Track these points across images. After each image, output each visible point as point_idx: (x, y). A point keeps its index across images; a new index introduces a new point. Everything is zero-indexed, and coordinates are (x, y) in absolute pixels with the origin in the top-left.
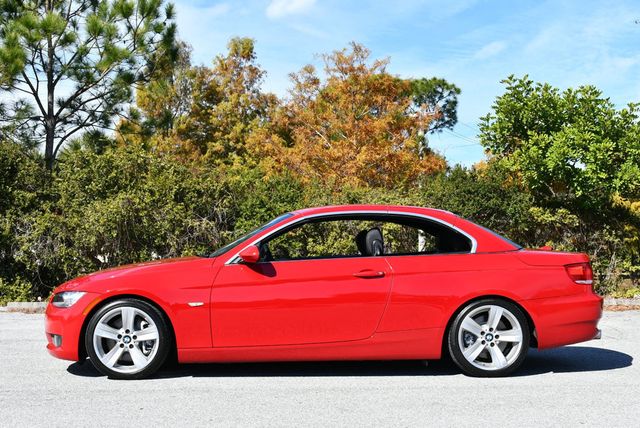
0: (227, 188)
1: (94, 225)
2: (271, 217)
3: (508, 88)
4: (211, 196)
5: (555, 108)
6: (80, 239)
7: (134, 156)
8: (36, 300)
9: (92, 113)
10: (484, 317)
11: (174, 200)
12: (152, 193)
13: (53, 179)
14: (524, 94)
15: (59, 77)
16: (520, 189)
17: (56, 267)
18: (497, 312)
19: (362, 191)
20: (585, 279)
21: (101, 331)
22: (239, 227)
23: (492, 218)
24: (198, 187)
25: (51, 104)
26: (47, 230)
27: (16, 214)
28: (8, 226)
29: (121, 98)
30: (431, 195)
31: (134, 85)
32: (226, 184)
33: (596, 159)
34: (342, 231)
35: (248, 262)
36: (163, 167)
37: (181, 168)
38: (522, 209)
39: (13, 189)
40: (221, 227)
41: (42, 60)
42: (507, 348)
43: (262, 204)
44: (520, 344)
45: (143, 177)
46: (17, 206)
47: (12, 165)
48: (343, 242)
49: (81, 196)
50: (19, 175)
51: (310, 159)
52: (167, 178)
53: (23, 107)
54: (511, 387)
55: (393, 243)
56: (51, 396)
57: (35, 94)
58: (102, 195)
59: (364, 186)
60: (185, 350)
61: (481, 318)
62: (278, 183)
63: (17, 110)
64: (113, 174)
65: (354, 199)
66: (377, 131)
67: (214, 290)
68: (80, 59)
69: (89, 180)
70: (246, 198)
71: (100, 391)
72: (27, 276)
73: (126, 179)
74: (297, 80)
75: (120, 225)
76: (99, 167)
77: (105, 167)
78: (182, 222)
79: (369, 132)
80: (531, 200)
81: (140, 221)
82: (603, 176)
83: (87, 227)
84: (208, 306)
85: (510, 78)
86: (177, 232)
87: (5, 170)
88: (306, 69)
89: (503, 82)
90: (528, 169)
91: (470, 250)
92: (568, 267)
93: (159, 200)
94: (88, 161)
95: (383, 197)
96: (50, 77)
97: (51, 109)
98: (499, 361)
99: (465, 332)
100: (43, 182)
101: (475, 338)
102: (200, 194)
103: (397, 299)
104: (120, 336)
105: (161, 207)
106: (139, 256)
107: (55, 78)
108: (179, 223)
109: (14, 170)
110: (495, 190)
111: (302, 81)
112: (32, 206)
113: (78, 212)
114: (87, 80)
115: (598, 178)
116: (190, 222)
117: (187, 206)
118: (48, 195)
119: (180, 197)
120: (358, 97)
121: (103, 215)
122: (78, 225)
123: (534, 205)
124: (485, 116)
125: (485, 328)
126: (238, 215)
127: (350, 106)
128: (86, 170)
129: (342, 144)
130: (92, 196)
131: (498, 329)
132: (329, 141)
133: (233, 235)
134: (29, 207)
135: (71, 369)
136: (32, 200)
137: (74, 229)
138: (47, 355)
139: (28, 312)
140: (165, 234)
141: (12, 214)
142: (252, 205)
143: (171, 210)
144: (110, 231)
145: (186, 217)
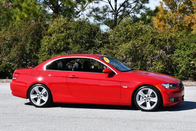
0: (172, 38)
4: (165, 41)
11: (150, 43)
12: (142, 40)
22: (176, 53)
24: (160, 38)
32: (171, 36)
40: (168, 53)
43: (184, 44)
46: (96, 46)
50: (97, 35)
52: (148, 35)
57: (110, 3)
58: (125, 42)
64: (129, 34)
69: (120, 36)
73: (133, 36)
75: (130, 53)
76: (124, 32)
77: (125, 31)
81: (137, 51)
86: (151, 55)
87: (92, 34)
93: (145, 43)
102: (160, 40)
105: (146, 46)
108: (152, 52)
109: (95, 34)
112: (101, 46)
116: (156, 51)
117: (155, 46)
118: (107, 42)
119: (152, 42)
122: (116, 53)
136: (101, 44)
137: (114, 55)
140: (147, 56)
141: (94, 49)
142: (180, 45)
143: (149, 47)
144: (127, 55)
145: (154, 49)
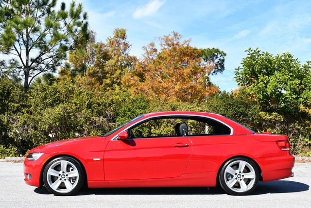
0: (113, 102)
1: (47, 119)
2: (133, 116)
3: (248, 54)
4: (105, 106)
5: (271, 64)
6: (41, 127)
7: (67, 86)
8: (19, 156)
9: (47, 65)
10: (236, 166)
11: (86, 108)
12: (76, 104)
13: (28, 97)
14: (256, 57)
15: (31, 48)
16: (255, 103)
17: (29, 140)
18: (243, 164)
19: (178, 103)
20: (286, 148)
21: (51, 172)
22: (118, 121)
23: (241, 117)
24: (98, 101)
25: (27, 61)
26: (25, 122)
27: (10, 114)
28: (6, 120)
29: (61, 57)
30: (211, 106)
31: (68, 51)
32: (112, 100)
33: (291, 88)
34: (168, 123)
35: (122, 139)
36: (81, 92)
37: (90, 92)
38: (255, 112)
39: (9, 102)
40: (109, 121)
41: (23, 39)
42: (248, 181)
43: (129, 110)
44: (254, 179)
45: (71, 97)
46: (11, 110)
47: (8, 90)
48: (169, 128)
49: (41, 106)
50: (11, 95)
51: (152, 88)
52: (83, 97)
53: (14, 62)
54: (250, 201)
55: (193, 129)
56: (26, 204)
57: (20, 56)
58: (52, 105)
59: (179, 101)
60: (91, 182)
61: (235, 167)
62: (137, 99)
63: (11, 63)
64: (57, 95)
65: (174, 108)
66: (185, 74)
67: (106, 153)
68: (42, 39)
69: (45, 98)
70: (122, 107)
71: (50, 202)
72: (15, 144)
73: (64, 98)
74: (146, 50)
75: (60, 120)
76: (50, 92)
77: (53, 91)
78: (90, 118)
79: (181, 75)
80: (260, 108)
81: (70, 118)
82: (294, 96)
83: (44, 120)
84: (103, 160)
85: (250, 49)
86: (88, 123)
87: (5, 93)
88: (150, 44)
89: (246, 51)
90: (258, 93)
91: (230, 133)
92: (277, 142)
93: (79, 108)
94: (45, 89)
95: (188, 106)
96: (27, 48)
97: (27, 63)
98: (244, 188)
99: (227, 173)
100: (23, 99)
101: (232, 176)
102: (99, 105)
103: (194, 157)
104: (60, 175)
105: (80, 111)
106: (69, 134)
107: (29, 48)
108: (89, 119)
109: (9, 93)
110: (243, 103)
111: (149, 50)
112: (18, 110)
113: (40, 113)
114: (45, 49)
115: (292, 97)
116: (94, 118)
117: (93, 111)
118: (25, 105)
119: (89, 106)
120: (176, 58)
121: (52, 115)
122: (40, 120)
123: (261, 111)
124: (237, 68)
125: (237, 171)
126: (118, 115)
127: (172, 63)
128: (44, 93)
129: (168, 80)
130: (47, 105)
131: (244, 172)
132: (162, 79)
133: (115, 125)
134: (16, 111)
135: (36, 191)
136: (18, 108)
137: (38, 122)
138: (24, 183)
139: (15, 162)
140: (82, 124)
141: (8, 114)
142: (125, 110)
143: (85, 112)
144: (55, 123)
145: (92, 116)
